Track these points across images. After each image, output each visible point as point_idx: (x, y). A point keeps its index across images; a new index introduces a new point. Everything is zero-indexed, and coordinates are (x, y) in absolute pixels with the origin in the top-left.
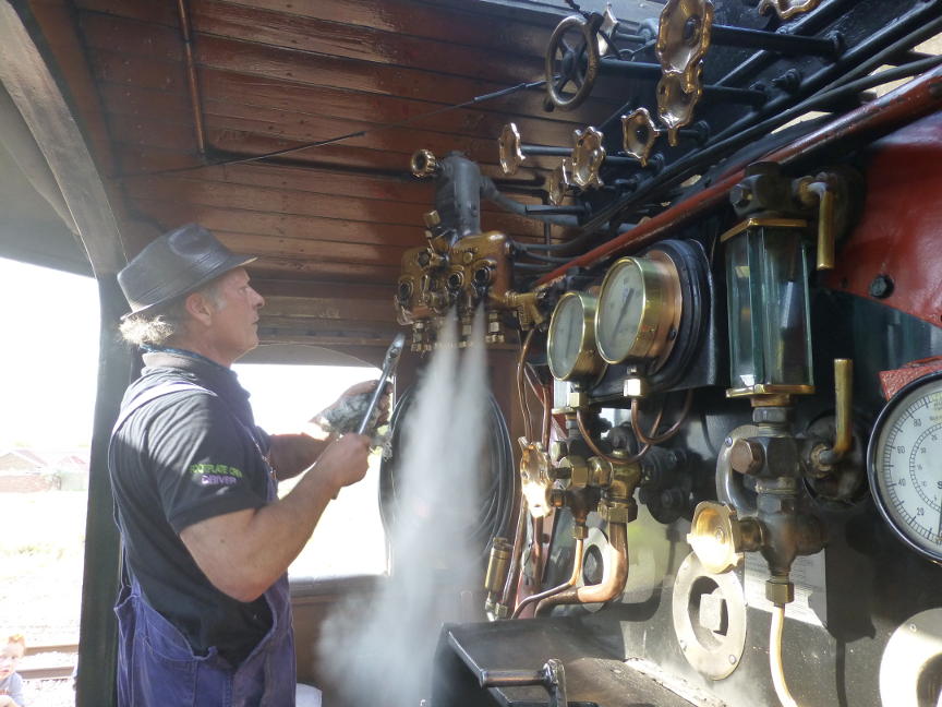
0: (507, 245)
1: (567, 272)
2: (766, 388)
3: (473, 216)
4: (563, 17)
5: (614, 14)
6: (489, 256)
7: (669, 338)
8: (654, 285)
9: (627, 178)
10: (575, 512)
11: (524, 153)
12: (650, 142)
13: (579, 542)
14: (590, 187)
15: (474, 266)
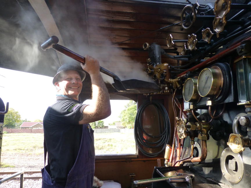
0: (169, 67)
1: (187, 73)
2: (250, 102)
3: (160, 59)
4: (186, 6)
5: (199, 3)
6: (164, 70)
7: (220, 89)
8: (215, 75)
9: (203, 47)
10: (191, 137)
11: (174, 42)
12: (211, 37)
13: (192, 146)
14: (193, 50)
15: (160, 72)
